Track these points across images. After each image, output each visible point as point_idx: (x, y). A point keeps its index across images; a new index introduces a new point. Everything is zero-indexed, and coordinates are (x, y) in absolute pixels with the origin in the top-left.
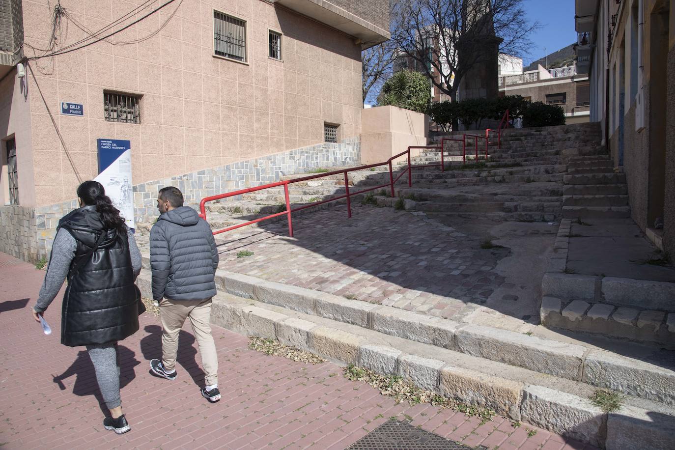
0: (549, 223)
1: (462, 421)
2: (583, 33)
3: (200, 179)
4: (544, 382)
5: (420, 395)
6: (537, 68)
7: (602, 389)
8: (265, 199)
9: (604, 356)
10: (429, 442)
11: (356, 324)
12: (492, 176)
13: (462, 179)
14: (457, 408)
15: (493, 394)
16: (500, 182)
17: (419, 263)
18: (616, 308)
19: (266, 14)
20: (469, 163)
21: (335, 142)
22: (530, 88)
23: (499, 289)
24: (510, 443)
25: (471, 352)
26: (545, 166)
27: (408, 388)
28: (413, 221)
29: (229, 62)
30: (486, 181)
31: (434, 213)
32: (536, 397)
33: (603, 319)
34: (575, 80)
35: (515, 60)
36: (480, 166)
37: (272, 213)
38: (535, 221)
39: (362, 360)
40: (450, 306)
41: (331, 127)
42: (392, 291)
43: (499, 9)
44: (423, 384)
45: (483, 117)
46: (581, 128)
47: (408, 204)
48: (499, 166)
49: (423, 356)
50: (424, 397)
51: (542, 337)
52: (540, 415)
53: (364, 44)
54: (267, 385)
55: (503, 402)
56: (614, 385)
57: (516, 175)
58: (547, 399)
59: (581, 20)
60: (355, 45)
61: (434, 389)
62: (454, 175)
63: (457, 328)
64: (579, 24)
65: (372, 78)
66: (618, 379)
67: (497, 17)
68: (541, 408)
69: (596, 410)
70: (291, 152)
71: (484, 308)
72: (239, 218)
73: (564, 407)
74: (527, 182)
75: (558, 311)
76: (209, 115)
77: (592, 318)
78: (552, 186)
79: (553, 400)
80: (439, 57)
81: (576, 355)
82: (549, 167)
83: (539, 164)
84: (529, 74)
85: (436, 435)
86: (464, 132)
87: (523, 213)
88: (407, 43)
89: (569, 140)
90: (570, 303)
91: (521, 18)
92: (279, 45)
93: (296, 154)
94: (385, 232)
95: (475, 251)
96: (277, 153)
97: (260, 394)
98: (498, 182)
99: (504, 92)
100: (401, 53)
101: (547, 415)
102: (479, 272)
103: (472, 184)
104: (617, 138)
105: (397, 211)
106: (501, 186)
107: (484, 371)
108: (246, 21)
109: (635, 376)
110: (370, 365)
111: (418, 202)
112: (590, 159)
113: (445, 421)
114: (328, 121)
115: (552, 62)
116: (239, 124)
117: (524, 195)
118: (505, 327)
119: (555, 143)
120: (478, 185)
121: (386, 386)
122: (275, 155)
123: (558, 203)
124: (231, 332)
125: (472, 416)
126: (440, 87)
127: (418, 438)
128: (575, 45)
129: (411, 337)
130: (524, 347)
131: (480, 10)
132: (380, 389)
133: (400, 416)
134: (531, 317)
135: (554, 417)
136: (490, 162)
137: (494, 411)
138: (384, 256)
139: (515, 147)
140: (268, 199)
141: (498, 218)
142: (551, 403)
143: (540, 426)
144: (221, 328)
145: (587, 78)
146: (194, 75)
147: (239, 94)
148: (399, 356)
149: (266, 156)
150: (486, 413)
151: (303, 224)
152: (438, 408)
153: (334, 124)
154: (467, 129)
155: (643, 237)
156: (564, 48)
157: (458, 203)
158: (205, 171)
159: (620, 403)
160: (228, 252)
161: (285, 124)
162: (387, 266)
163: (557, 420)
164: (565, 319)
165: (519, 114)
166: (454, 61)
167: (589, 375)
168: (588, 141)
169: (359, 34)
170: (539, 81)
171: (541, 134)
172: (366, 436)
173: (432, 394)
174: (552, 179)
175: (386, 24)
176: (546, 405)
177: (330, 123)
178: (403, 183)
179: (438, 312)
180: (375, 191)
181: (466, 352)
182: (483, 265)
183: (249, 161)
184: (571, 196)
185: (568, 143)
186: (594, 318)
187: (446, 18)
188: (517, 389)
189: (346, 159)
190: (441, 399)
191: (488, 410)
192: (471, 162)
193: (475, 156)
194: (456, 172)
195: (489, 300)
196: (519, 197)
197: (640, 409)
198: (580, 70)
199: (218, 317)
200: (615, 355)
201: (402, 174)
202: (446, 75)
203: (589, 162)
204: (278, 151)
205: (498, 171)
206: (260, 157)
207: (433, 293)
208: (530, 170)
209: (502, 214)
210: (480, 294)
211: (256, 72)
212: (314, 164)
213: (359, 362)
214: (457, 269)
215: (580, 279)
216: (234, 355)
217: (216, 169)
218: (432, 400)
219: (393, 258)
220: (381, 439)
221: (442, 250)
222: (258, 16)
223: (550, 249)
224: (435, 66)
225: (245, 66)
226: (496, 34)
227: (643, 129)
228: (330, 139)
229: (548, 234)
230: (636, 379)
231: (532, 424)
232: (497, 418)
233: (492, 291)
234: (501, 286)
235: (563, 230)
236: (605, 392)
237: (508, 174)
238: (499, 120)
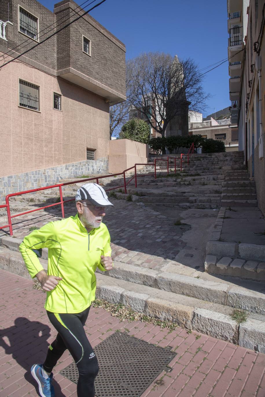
0: (214, 210)
1: (158, 331)
2: (234, 101)
3: (9, 180)
4: (205, 306)
5: (135, 315)
6: (210, 120)
7: (237, 309)
8: (50, 193)
9: (238, 290)
10: (138, 345)
11: (99, 273)
12: (183, 181)
13: (166, 183)
14: (156, 323)
15: (176, 314)
16: (188, 185)
17: (137, 234)
18: (246, 262)
19: (52, 83)
20: (171, 173)
21: (93, 159)
22: (206, 130)
23: (183, 250)
24: (185, 344)
25: (165, 289)
26: (213, 176)
27: (128, 312)
28: (137, 208)
29: (28, 110)
30: (180, 184)
31: (149, 204)
32: (201, 316)
33: (239, 268)
34: (231, 127)
35: (198, 114)
36: (177, 175)
37: (53, 202)
38: (206, 208)
39: (101, 295)
40: (154, 261)
41: (91, 151)
42: (121, 252)
43: (188, 86)
44: (137, 309)
45: (180, 146)
46: (234, 154)
47: (134, 198)
48: (188, 176)
49: (137, 292)
50: (137, 317)
51: (205, 279)
52: (202, 326)
53: (111, 102)
54: (42, 312)
55: (182, 319)
56: (244, 307)
57: (196, 181)
58: (207, 317)
59: (233, 94)
60: (105, 103)
61: (143, 312)
62: (162, 181)
63: (157, 274)
64: (232, 96)
65: (116, 122)
66: (246, 303)
67: (187, 90)
68: (203, 322)
69: (233, 322)
70: (66, 165)
71: (174, 262)
72: (33, 205)
73: (216, 321)
74: (202, 185)
75: (214, 264)
76: (16, 142)
77: (233, 268)
78: (216, 188)
79: (209, 317)
80: (155, 111)
81: (224, 290)
82: (215, 176)
83: (210, 175)
84: (206, 122)
85: (143, 341)
86: (169, 155)
87: (200, 204)
88: (137, 103)
89: (227, 161)
90: (221, 259)
91: (201, 91)
92: (59, 102)
93: (70, 167)
94: (119, 215)
95: (171, 227)
96: (58, 166)
97: (38, 318)
98: (187, 185)
99: (192, 132)
100: (134, 108)
101: (207, 326)
102: (172, 240)
103: (172, 186)
104: (251, 161)
105: (128, 202)
106: (188, 188)
107: (172, 300)
108: (39, 87)
109: (255, 301)
110: (106, 298)
111: (140, 197)
112: (237, 172)
113: (149, 332)
114: (89, 147)
115: (218, 116)
116: (34, 148)
117: (200, 193)
118: (185, 274)
119: (219, 162)
120: (175, 186)
121: (115, 311)
122: (56, 167)
123: (219, 198)
124: (23, 277)
125: (164, 327)
126: (155, 128)
127: (132, 343)
128: (230, 107)
129: (131, 280)
130: (195, 285)
131: (178, 85)
132: (111, 312)
133: (122, 329)
134: (199, 267)
135: (210, 327)
136: (183, 173)
137: (177, 325)
138: (118, 230)
139: (197, 164)
140: (51, 193)
141: (185, 207)
142: (208, 319)
143: (203, 332)
144: (17, 275)
145: (237, 126)
146: (6, 117)
147: (34, 130)
148: (123, 292)
149: (51, 167)
150: (172, 326)
151: (71, 210)
152: (145, 323)
153: (92, 149)
154: (171, 153)
155: (263, 218)
156: (225, 109)
157: (163, 198)
158: (12, 176)
159: (247, 318)
160: (24, 227)
161: (63, 148)
162: (119, 236)
163: (212, 329)
164: (218, 269)
165: (200, 145)
166: (163, 114)
167: (230, 301)
168: (237, 161)
169: (108, 97)
170: (211, 127)
171: (211, 157)
172: (101, 343)
173: (142, 315)
174: (217, 183)
175: (124, 91)
176: (206, 320)
177: (90, 148)
178: (132, 185)
179: (146, 265)
180: (116, 190)
181: (162, 289)
182: (175, 236)
183: (40, 170)
184: (226, 194)
185: (226, 162)
186: (234, 268)
187: (159, 89)
188: (190, 311)
189: (99, 170)
190: (147, 318)
191: (174, 324)
192: (172, 172)
193: (174, 169)
194: (163, 178)
195: (177, 257)
196: (197, 194)
197: (257, 321)
198: (233, 121)
199: (15, 269)
200: (244, 289)
201: (132, 180)
202: (159, 122)
203: (237, 174)
204: (59, 165)
205: (187, 178)
206: (48, 168)
207: (145, 253)
208: (204, 178)
209: (188, 204)
210: (172, 253)
211: (45, 117)
212: (80, 172)
213: (100, 296)
214: (160, 238)
215: (227, 245)
216: (23, 293)
217: (20, 175)
218: (142, 319)
219: (123, 231)
220: (110, 344)
221: (152, 226)
222: (47, 84)
223: (213, 225)
224: (153, 116)
225: (38, 113)
226: (187, 100)
227: (262, 158)
228: (90, 158)
229: (213, 216)
230: (255, 303)
231: (198, 332)
232: (178, 328)
233: (179, 251)
234: (184, 248)
235: (221, 214)
236: (239, 311)
237: (192, 180)
238: (189, 148)
